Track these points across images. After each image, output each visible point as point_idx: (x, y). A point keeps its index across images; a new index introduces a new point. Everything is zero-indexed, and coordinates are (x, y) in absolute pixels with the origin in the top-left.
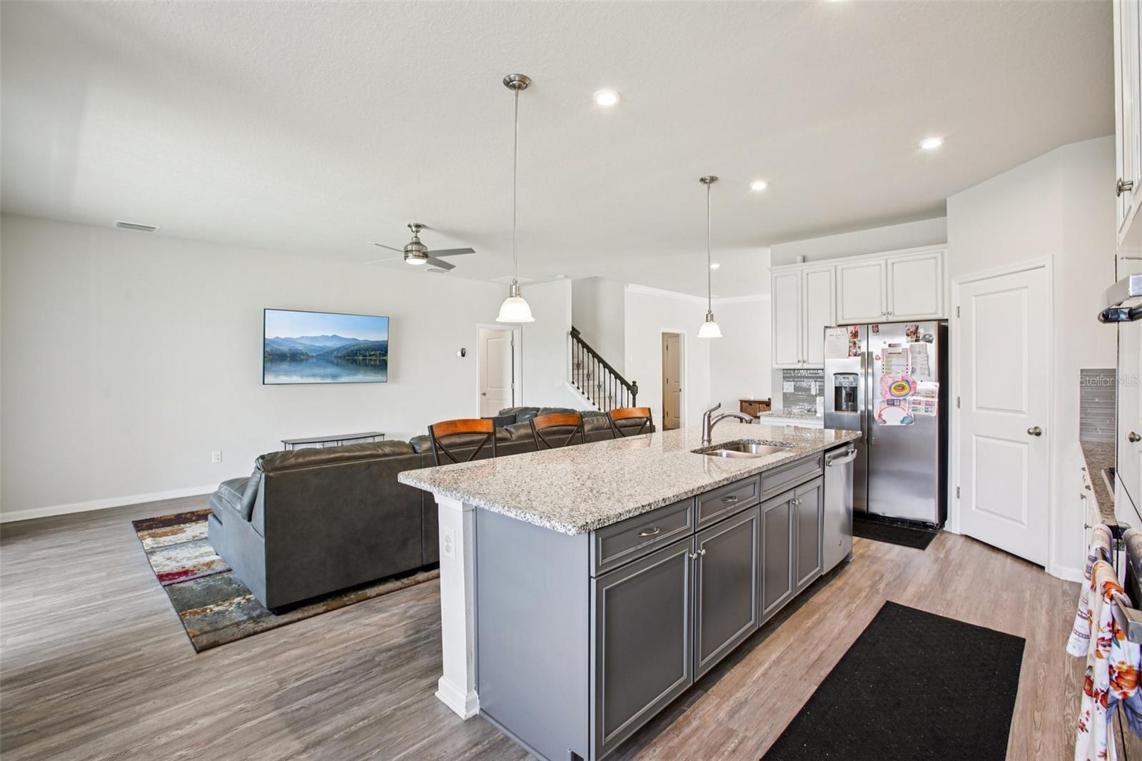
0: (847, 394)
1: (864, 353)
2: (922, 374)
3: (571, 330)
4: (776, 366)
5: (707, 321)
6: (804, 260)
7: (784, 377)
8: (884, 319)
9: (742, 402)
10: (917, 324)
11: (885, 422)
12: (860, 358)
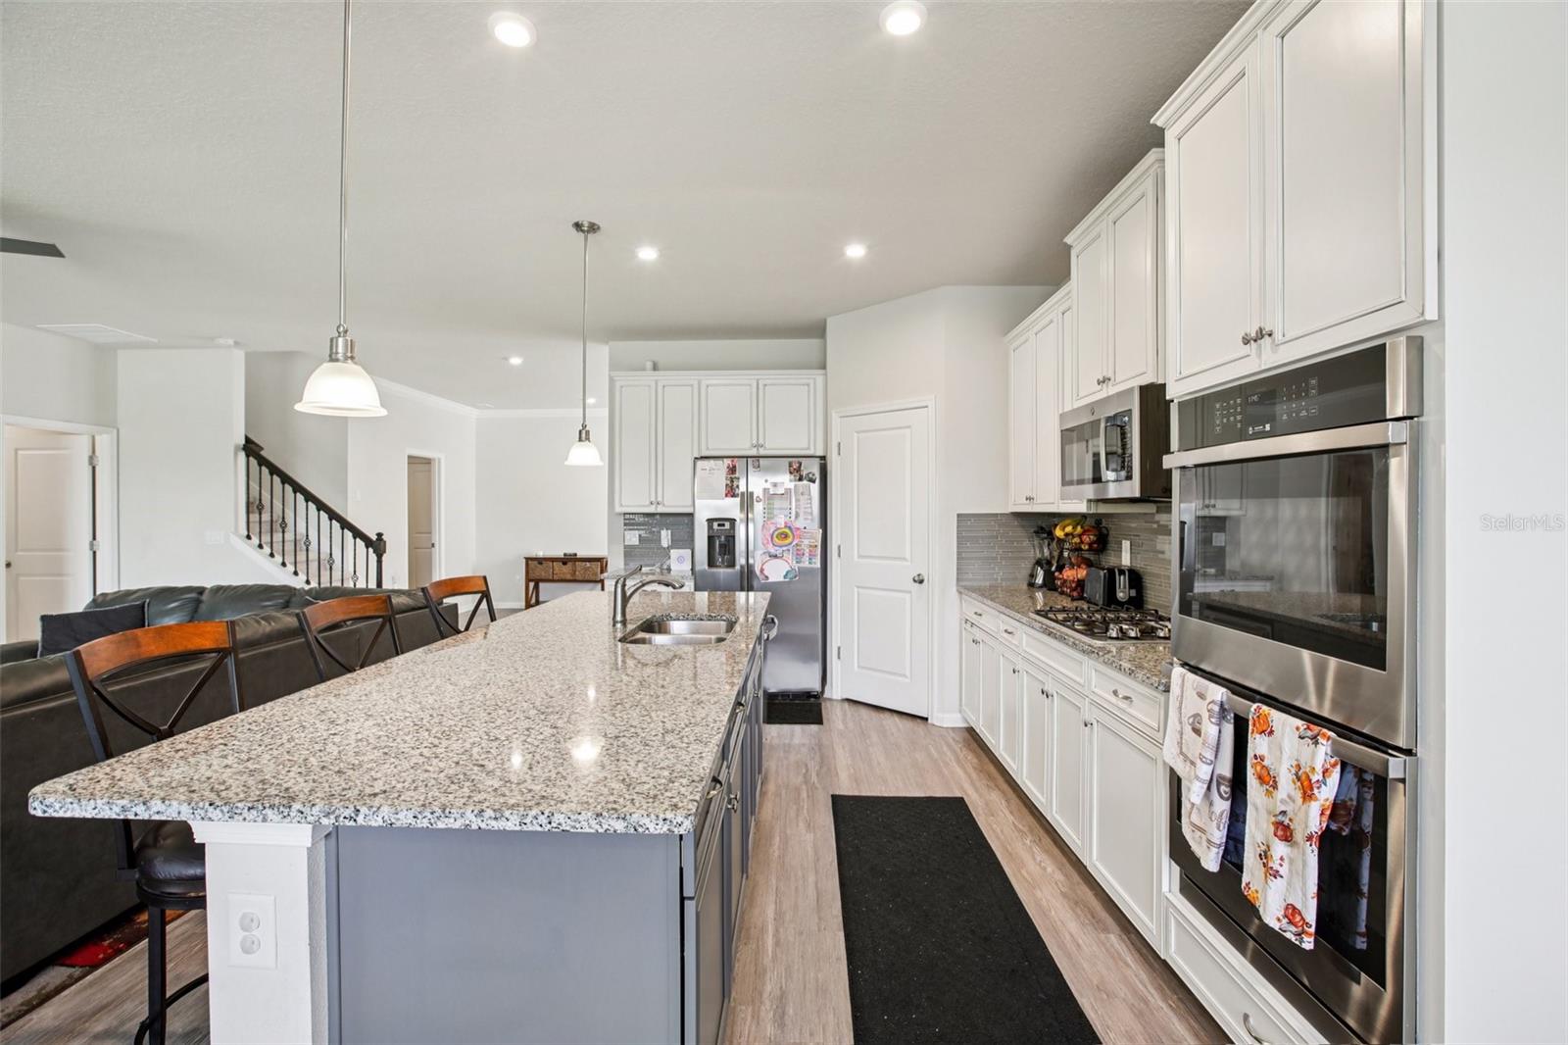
0: (720, 545)
1: (743, 494)
2: (806, 519)
3: (243, 442)
4: (618, 509)
5: (580, 440)
6: (655, 368)
7: (625, 525)
8: (754, 452)
9: (528, 559)
10: (800, 459)
11: (767, 577)
12: (738, 500)
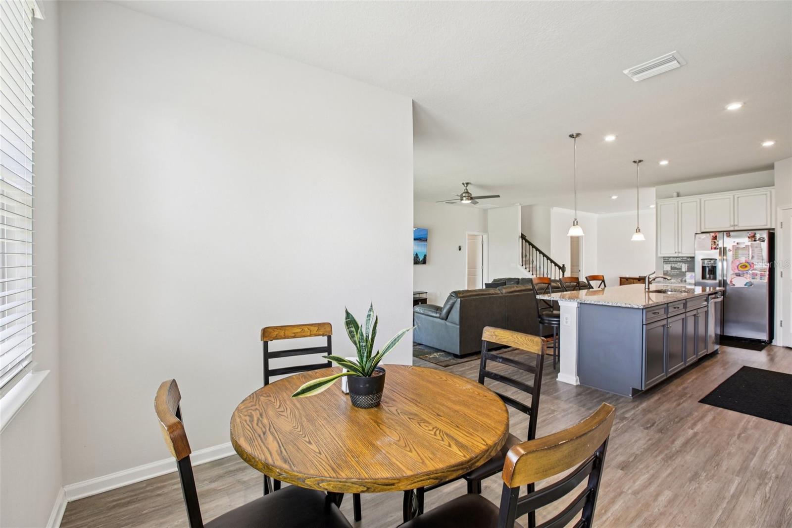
0: (709, 270)
1: (721, 248)
2: (758, 259)
3: (521, 235)
4: (660, 255)
6: (678, 195)
7: (664, 262)
8: (732, 229)
9: (621, 278)
10: (755, 231)
11: (734, 285)
12: (718, 250)
